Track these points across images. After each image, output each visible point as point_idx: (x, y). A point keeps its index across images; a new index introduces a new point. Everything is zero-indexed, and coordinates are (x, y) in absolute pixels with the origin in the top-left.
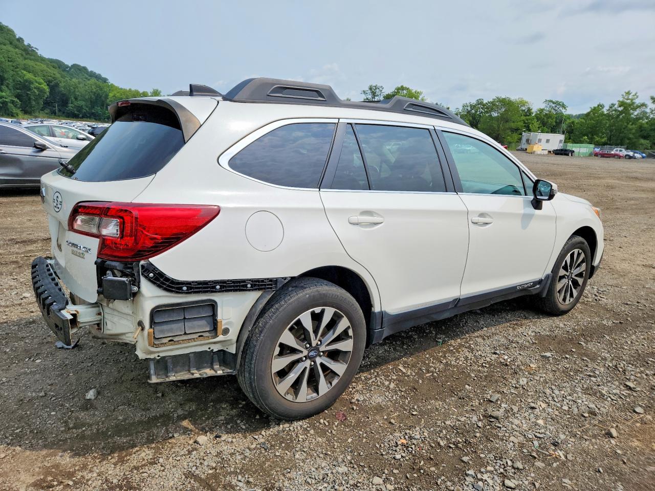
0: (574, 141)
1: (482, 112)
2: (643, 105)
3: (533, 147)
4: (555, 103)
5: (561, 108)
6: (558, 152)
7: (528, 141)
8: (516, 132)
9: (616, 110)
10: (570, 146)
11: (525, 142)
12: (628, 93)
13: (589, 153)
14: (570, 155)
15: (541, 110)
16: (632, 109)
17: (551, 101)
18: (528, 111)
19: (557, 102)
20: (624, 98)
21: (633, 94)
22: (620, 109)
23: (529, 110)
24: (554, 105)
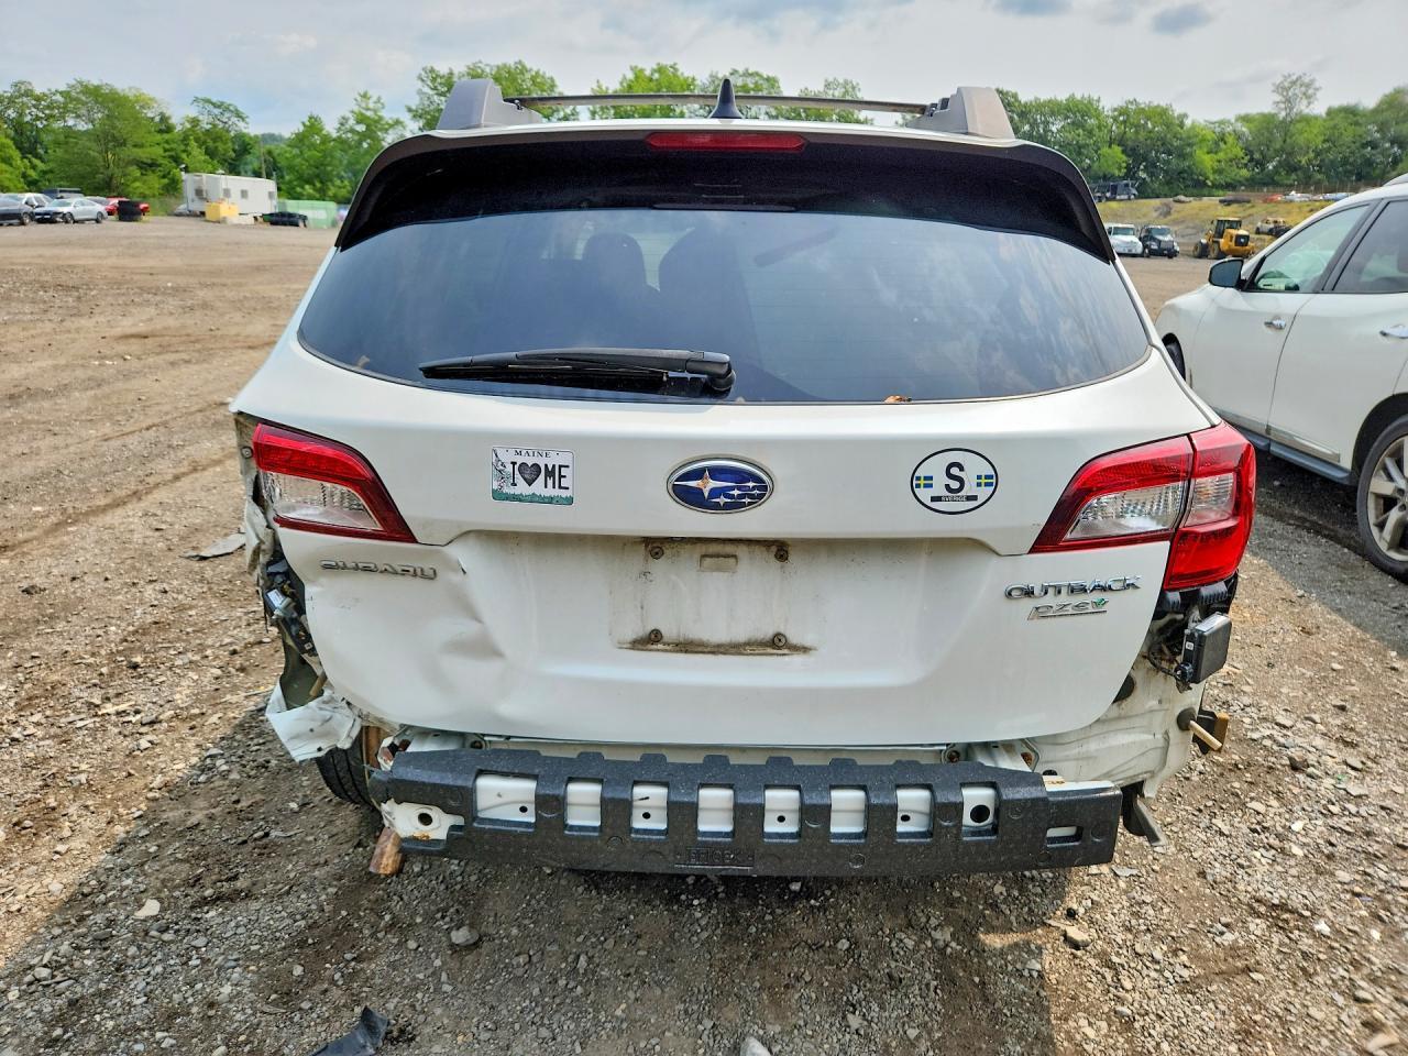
0: (289, 193)
1: (38, 118)
2: (398, 122)
3: (217, 209)
4: (219, 107)
5: (234, 119)
6: (274, 218)
7: (199, 192)
8: (153, 172)
9: (352, 131)
10: (293, 206)
11: (194, 196)
12: (365, 96)
13: (330, 221)
14: (301, 224)
15: (195, 122)
16: (381, 130)
17: (209, 101)
18: (161, 119)
19: (222, 103)
20: (360, 106)
21: (374, 99)
22: (361, 128)
23: (164, 119)
24: (217, 111)
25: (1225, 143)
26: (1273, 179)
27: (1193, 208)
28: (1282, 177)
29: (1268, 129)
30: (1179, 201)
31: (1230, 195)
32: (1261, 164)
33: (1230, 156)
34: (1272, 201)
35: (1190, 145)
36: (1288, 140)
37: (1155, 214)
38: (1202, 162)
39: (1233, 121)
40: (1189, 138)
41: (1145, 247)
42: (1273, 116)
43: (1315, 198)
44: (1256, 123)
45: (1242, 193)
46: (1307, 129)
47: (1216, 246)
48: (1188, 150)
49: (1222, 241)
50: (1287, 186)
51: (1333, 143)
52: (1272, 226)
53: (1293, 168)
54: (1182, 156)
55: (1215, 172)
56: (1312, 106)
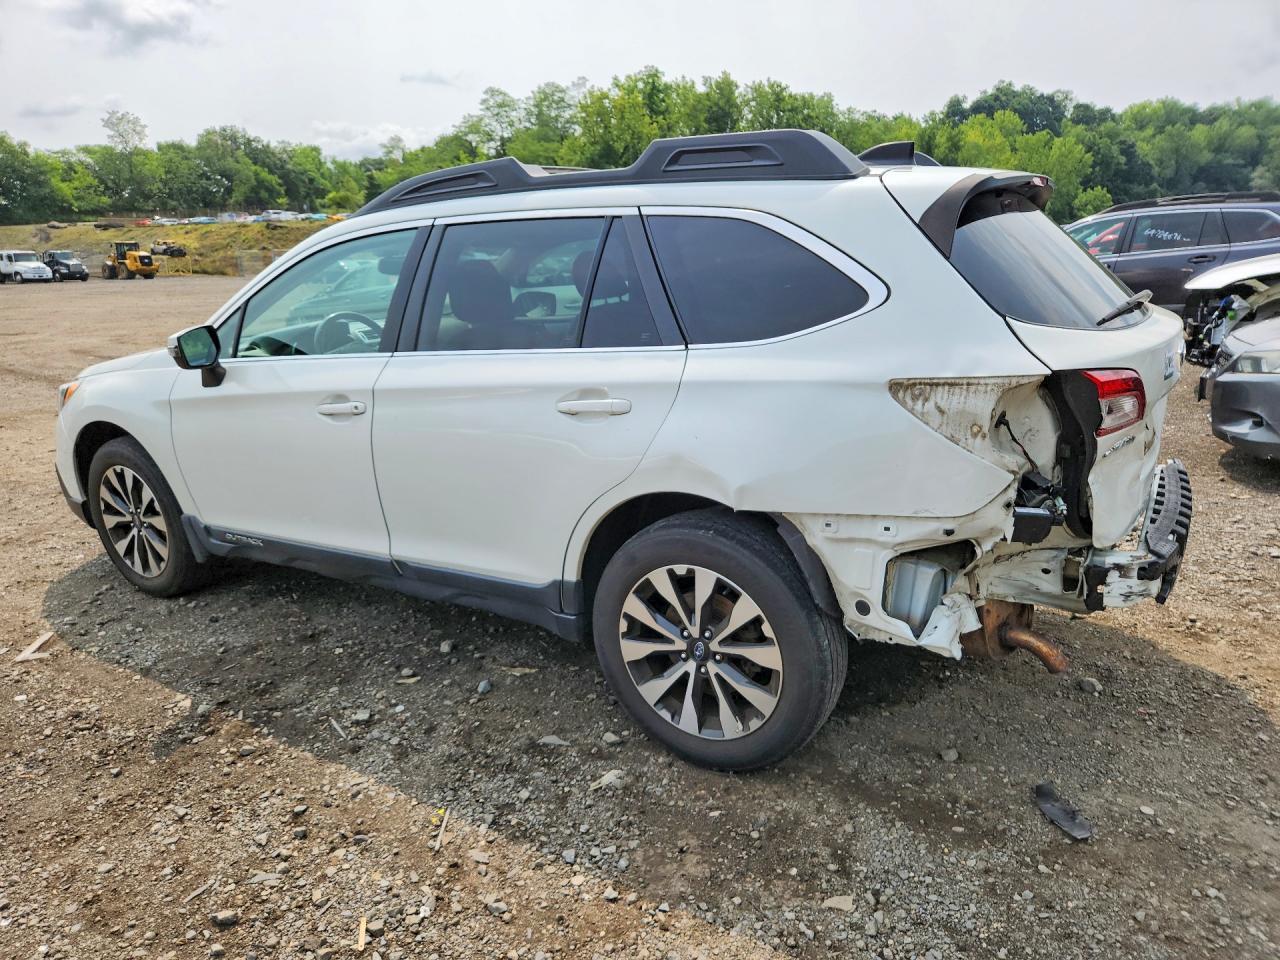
25: (76, 172)
26: (133, 205)
27: (71, 233)
28: (140, 203)
29: (111, 160)
30: (54, 227)
31: (102, 221)
32: (117, 192)
33: (85, 184)
34: (144, 225)
35: (41, 173)
36: (135, 172)
37: (35, 240)
38: (60, 189)
39: (74, 151)
40: (39, 166)
41: (54, 272)
42: (112, 149)
43: (183, 221)
44: (98, 155)
45: (111, 219)
46: (147, 161)
47: (122, 267)
48: (43, 177)
49: (127, 262)
50: (149, 211)
51: (175, 174)
52: (164, 247)
53: (147, 197)
54: (40, 184)
55: (78, 199)
56: (144, 142)
